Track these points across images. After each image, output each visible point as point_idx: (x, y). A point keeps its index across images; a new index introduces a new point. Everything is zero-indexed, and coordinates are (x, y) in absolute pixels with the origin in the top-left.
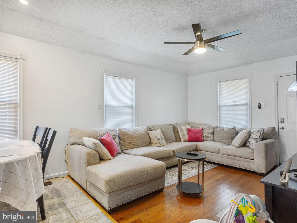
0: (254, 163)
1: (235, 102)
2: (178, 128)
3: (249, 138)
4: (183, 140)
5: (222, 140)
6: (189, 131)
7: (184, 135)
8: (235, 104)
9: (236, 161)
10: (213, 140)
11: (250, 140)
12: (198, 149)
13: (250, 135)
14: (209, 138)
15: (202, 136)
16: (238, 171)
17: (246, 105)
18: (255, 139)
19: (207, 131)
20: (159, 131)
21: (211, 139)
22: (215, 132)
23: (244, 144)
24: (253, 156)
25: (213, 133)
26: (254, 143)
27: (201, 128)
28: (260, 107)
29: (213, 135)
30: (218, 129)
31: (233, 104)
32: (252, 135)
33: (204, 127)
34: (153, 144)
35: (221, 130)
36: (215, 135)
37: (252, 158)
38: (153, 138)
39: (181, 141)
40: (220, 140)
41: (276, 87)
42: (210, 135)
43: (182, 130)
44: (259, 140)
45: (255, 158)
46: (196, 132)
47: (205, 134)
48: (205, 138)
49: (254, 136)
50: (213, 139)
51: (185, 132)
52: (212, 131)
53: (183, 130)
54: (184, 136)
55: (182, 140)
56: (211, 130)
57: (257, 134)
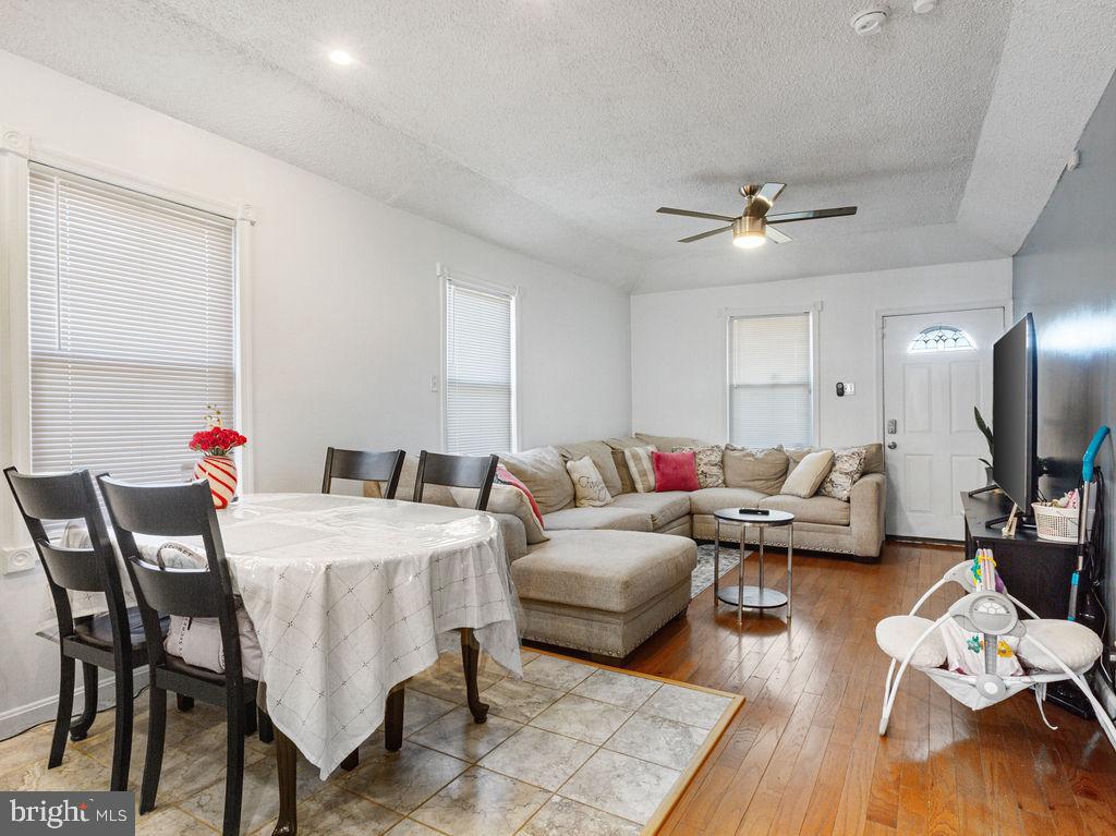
0: (849, 534)
1: (774, 377)
2: (627, 453)
3: (831, 471)
4: (644, 489)
5: (749, 483)
6: (658, 460)
7: (643, 474)
8: (775, 381)
9: (805, 533)
10: (726, 484)
11: (834, 476)
12: (694, 510)
13: (833, 465)
14: (714, 479)
15: (694, 472)
16: (810, 560)
17: (806, 385)
18: (847, 474)
19: (706, 460)
20: (587, 461)
21: (720, 481)
22: (728, 462)
23: (819, 491)
24: (849, 517)
25: (722, 464)
26: (845, 485)
27: (687, 451)
28: (841, 392)
29: (723, 468)
30: (737, 454)
31: (771, 382)
32: (839, 465)
33: (697, 450)
34: (583, 501)
35: (744, 456)
36: (726, 468)
37: (845, 521)
38: (584, 480)
39: (634, 490)
40: (744, 483)
41: (880, 341)
42: (715, 470)
43: (636, 458)
44: (856, 476)
45: (853, 520)
46: (679, 464)
47: (703, 468)
48: (702, 479)
49: (843, 466)
50: (724, 482)
51: (647, 465)
52: (719, 459)
53: (640, 459)
54: (645, 475)
55: (639, 486)
56: (716, 457)
57: (851, 462)
